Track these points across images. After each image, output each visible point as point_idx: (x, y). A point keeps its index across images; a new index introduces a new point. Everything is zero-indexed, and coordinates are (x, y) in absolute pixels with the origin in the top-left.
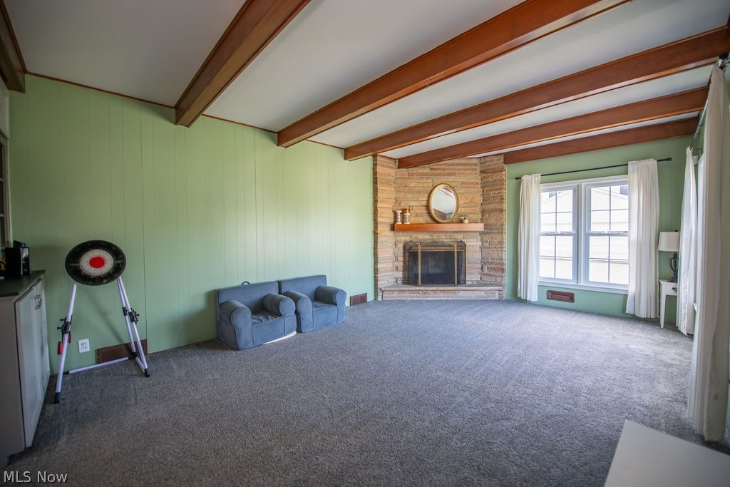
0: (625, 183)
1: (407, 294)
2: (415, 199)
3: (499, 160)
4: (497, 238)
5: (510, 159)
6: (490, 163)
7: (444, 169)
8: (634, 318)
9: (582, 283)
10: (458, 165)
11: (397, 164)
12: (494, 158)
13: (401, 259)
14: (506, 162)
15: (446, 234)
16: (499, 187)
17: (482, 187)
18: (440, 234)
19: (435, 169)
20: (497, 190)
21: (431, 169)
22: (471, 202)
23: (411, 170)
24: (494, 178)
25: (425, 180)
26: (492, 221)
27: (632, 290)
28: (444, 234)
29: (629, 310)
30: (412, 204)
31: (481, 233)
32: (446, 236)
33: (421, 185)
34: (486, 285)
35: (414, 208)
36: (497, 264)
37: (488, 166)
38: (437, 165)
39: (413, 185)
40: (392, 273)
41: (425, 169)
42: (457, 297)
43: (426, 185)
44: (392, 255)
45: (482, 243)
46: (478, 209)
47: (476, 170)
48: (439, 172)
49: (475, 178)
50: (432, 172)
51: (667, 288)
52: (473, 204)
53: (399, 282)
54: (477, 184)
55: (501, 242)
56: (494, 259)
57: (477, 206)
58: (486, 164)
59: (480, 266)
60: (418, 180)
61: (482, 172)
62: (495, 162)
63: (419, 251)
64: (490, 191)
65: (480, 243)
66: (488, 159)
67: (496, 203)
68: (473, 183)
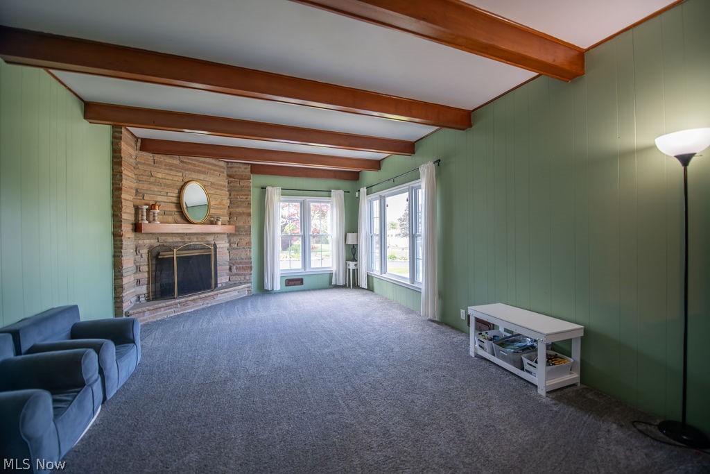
0: (328, 202)
1: (162, 311)
2: (162, 194)
3: (246, 168)
4: (246, 239)
5: (256, 170)
6: (237, 170)
7: (194, 165)
8: (336, 287)
9: (308, 270)
10: (209, 164)
11: (139, 144)
12: (241, 166)
13: (145, 268)
14: (252, 172)
15: (198, 237)
16: (246, 193)
17: (228, 191)
18: (192, 237)
19: (186, 163)
20: (245, 195)
21: (182, 162)
22: (220, 203)
23: (157, 157)
24: (242, 184)
25: (172, 173)
26: (241, 224)
27: (334, 269)
28: (195, 237)
29: (334, 283)
30: (159, 198)
31: (229, 235)
32: (197, 239)
33: (170, 178)
34: (235, 285)
35: (162, 204)
36: (246, 263)
37: (236, 172)
38: (188, 159)
39: (160, 175)
40: (133, 290)
41: (174, 161)
42: (215, 302)
43: (176, 179)
44: (133, 265)
45: (230, 245)
46: (226, 211)
47: (223, 173)
48: (190, 166)
49: (223, 181)
50: (181, 165)
51: (352, 265)
52: (222, 206)
53: (142, 299)
54: (224, 186)
55: (249, 243)
56: (242, 259)
57: (225, 208)
58: (234, 170)
59: (228, 267)
60: (166, 172)
61: (229, 176)
62: (243, 169)
63: (175, 256)
64: (237, 195)
65: (227, 245)
66: (235, 165)
67: (245, 207)
68: (221, 185)
